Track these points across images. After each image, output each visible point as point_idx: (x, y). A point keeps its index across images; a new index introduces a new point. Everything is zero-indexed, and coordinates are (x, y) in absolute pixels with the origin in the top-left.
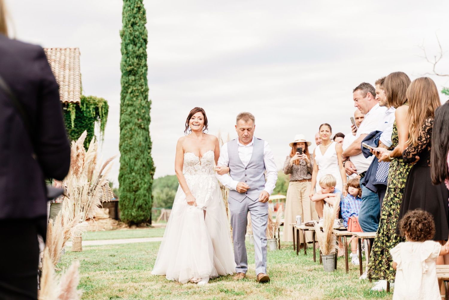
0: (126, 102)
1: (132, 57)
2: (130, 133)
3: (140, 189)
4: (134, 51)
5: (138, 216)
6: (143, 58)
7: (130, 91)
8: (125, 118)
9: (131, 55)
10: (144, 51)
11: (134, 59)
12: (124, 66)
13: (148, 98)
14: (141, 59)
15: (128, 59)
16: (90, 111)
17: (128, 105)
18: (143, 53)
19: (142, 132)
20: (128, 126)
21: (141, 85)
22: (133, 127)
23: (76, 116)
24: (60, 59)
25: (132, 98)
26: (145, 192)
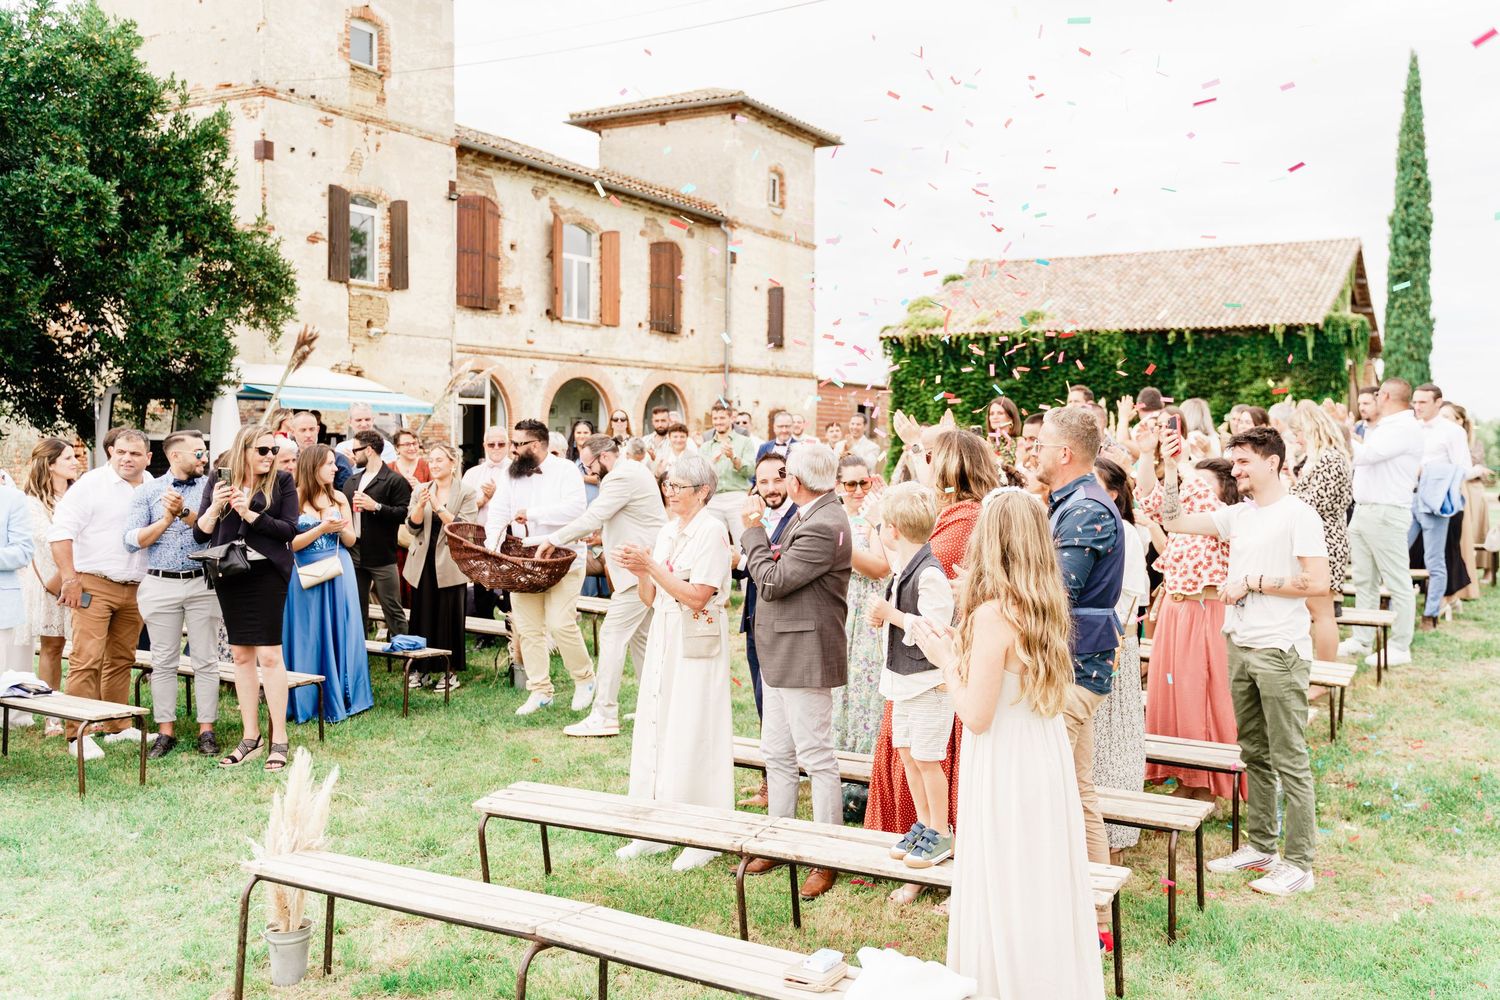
0: (1392, 322)
1: (1403, 255)
4: (1407, 246)
6: (1423, 255)
7: (1397, 304)
9: (1402, 252)
10: (1425, 245)
11: (1406, 258)
13: (1428, 314)
14: (1418, 257)
16: (1338, 335)
17: (1395, 326)
18: (1421, 248)
19: (1414, 366)
20: (1394, 357)
21: (1417, 296)
22: (1400, 359)
23: (1316, 344)
25: (1401, 315)
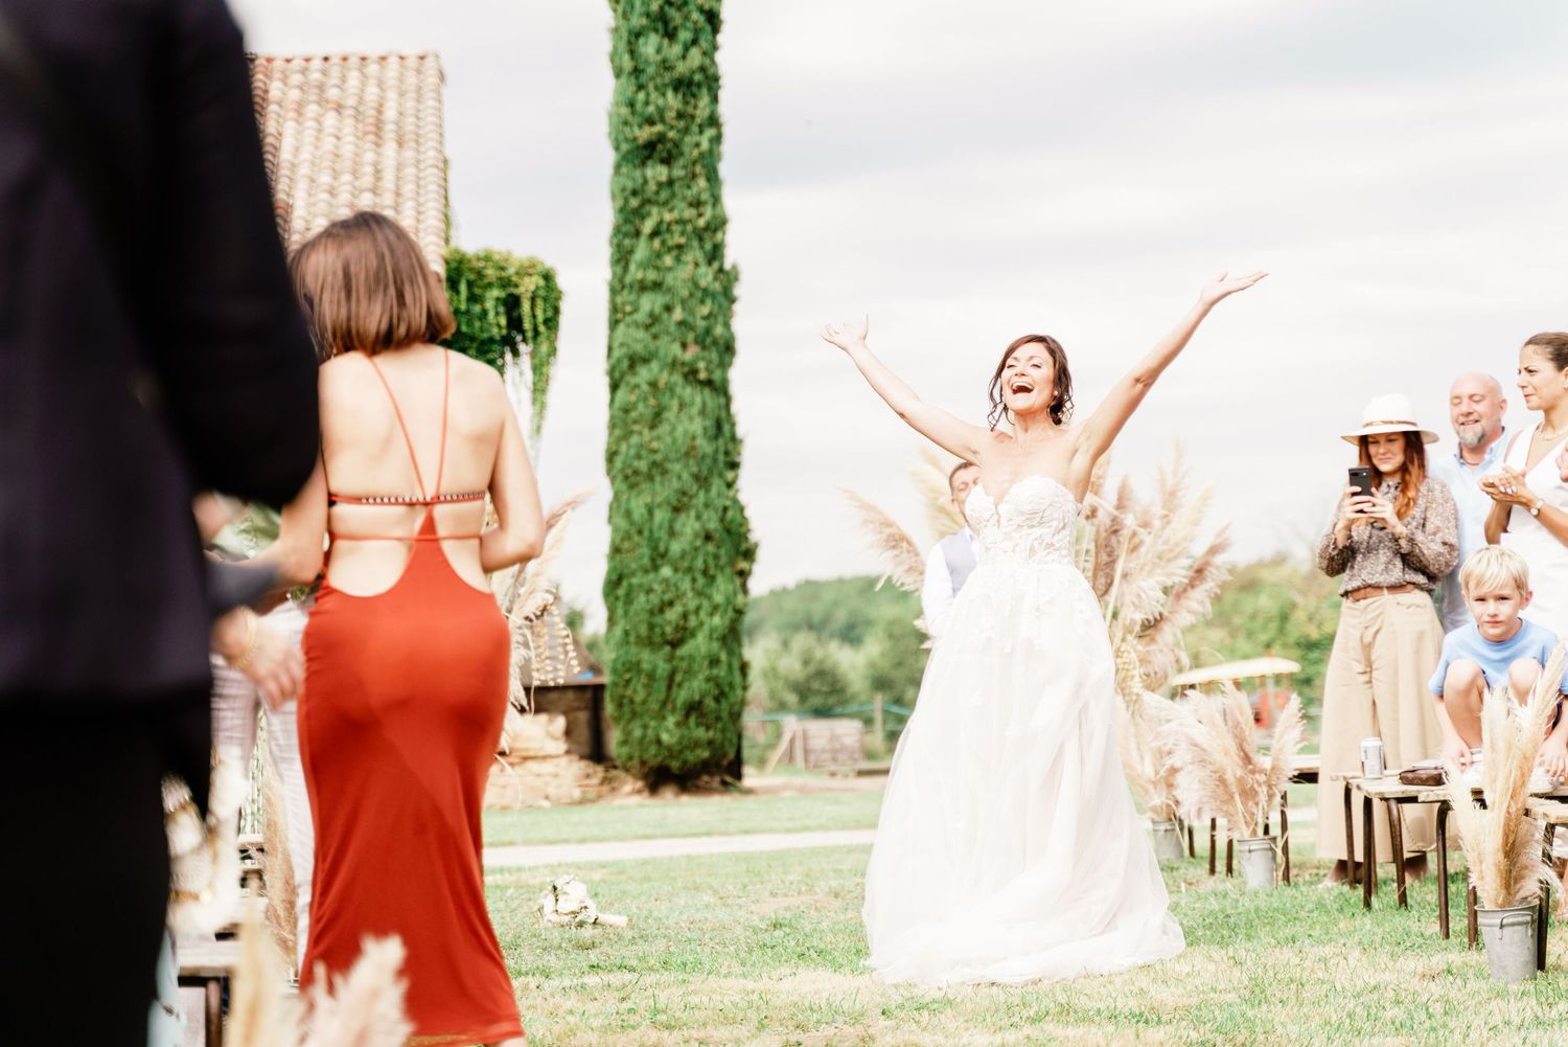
0: (635, 273)
1: (656, 88)
2: (652, 401)
3: (693, 635)
4: (664, 61)
5: (687, 747)
6: (704, 91)
7: (648, 226)
8: (630, 342)
9: (652, 79)
10: (707, 62)
11: (664, 95)
12: (626, 123)
13: (722, 256)
14: (694, 96)
15: (641, 96)
16: (485, 313)
17: (643, 287)
18: (702, 69)
19: (698, 400)
20: (644, 374)
21: (697, 204)
22: (663, 378)
24: (361, 100)
25: (659, 255)
26: (715, 645)
